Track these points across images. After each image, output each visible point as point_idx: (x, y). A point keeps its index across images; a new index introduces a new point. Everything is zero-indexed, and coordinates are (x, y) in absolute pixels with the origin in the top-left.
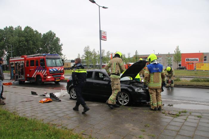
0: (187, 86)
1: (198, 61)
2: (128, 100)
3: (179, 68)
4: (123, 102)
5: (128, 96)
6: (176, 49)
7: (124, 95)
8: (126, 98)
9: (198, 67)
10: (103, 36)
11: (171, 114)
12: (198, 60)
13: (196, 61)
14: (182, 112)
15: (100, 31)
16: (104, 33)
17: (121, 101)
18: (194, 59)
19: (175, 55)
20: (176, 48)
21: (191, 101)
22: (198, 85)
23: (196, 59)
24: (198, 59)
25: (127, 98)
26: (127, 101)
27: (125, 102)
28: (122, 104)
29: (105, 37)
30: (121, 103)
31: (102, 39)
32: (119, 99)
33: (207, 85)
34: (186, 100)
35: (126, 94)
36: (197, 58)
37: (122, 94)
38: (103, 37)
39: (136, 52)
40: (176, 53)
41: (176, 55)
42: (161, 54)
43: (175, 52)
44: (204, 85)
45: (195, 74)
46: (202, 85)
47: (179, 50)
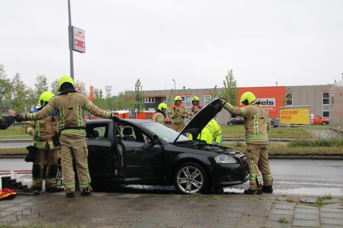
0: (286, 155)
1: (274, 105)
2: (201, 183)
3: (231, 122)
4: (189, 187)
5: (200, 173)
6: (227, 78)
7: (191, 171)
8: (196, 179)
9: (285, 117)
10: (78, 41)
11: (304, 201)
12: (274, 103)
13: (269, 105)
14: (324, 198)
15: (71, 29)
16: (80, 33)
17: (184, 186)
18: (264, 100)
19: (225, 91)
20: (227, 74)
21: (316, 182)
22: (307, 152)
23: (270, 100)
24: (273, 100)
25: (198, 179)
26: (199, 185)
27: (193, 188)
28: (188, 192)
29: (81, 44)
30: (183, 190)
31: (76, 47)
32: (180, 181)
33: (327, 153)
34: (305, 181)
35: (197, 169)
36: (271, 97)
37: (186, 170)
38: (76, 43)
39: (137, 83)
40: (227, 87)
41: (227, 92)
42: (189, 90)
43: (225, 84)
44: (321, 153)
45: (279, 132)
46: (317, 152)
47: (234, 80)
